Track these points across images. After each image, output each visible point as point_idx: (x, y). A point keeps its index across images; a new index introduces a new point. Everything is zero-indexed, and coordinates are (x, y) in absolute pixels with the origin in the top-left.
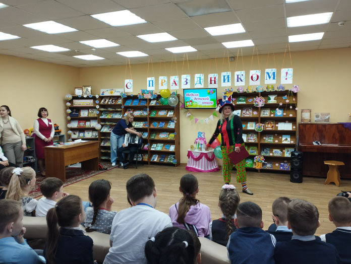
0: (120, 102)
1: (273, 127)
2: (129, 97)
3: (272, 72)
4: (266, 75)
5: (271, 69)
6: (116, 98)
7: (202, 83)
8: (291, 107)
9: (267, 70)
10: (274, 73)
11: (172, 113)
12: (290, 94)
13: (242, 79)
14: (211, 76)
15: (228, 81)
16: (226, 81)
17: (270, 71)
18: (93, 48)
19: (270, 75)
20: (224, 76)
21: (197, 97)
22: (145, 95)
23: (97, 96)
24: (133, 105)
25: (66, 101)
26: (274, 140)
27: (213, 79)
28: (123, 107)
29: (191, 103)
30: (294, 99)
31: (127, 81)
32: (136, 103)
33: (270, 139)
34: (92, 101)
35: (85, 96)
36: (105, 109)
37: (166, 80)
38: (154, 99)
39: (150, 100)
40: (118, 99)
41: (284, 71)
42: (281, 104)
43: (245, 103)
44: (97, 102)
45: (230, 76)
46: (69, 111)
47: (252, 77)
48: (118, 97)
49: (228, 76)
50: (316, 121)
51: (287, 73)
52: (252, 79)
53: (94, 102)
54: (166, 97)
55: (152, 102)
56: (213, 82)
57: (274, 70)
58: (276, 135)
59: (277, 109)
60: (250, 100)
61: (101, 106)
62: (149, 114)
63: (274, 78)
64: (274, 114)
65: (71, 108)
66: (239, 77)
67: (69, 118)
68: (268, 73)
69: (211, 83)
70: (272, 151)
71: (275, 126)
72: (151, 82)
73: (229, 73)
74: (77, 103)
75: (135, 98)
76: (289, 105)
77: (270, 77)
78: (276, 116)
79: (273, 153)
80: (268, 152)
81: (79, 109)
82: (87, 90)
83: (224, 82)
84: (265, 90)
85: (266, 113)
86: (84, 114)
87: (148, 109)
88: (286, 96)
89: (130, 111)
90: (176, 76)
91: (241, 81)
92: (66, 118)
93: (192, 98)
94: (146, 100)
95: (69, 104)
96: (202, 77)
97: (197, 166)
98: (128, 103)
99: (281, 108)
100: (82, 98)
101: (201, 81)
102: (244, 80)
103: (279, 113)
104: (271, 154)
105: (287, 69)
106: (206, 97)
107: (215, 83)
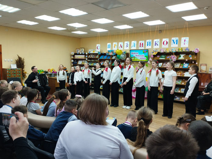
0: (97, 57)
1: (181, 74)
2: (102, 54)
3: (176, 40)
4: (172, 41)
5: (175, 38)
6: (96, 55)
7: (136, 46)
8: (193, 62)
9: (173, 39)
10: (177, 40)
11: (123, 64)
12: (193, 53)
13: (158, 44)
14: (141, 42)
15: (150, 45)
16: (149, 45)
17: (175, 39)
18: (76, 27)
19: (175, 41)
20: (148, 42)
21: (137, 55)
22: (109, 53)
23: (87, 53)
24: (104, 58)
25: (71, 56)
26: (181, 83)
27: (141, 44)
28: (98, 59)
29: (134, 58)
30: (195, 57)
31: (97, 45)
32: (105, 57)
33: (179, 82)
34: (84, 56)
35: (81, 53)
36: (90, 61)
37: (117, 44)
38: (114, 55)
39: (112, 56)
40: (97, 55)
41: (183, 39)
42: (187, 60)
43: (164, 59)
44: (87, 56)
45: (151, 42)
46: (73, 61)
47: (163, 43)
48: (97, 54)
49: (150, 42)
50: (210, 72)
51: (185, 40)
52: (164, 44)
53: (85, 57)
54: (119, 54)
55: (113, 57)
56: (141, 46)
57: (177, 38)
58: (184, 80)
59: (184, 63)
60: (168, 57)
61: (89, 59)
62: (111, 64)
63: (177, 44)
64: (182, 66)
65: (74, 59)
66: (156, 43)
67: (72, 64)
68: (173, 40)
69: (140, 47)
70: (180, 89)
71: (183, 74)
72: (109, 46)
73: (150, 41)
74: (77, 57)
75: (105, 54)
76: (192, 61)
77: (174, 43)
78: (183, 68)
79: (181, 91)
80: (178, 90)
81: (78, 60)
82: (82, 50)
83: (148, 46)
84: (177, 51)
85: (177, 65)
86: (80, 63)
87: (111, 61)
88: (190, 55)
89: (102, 62)
90: (122, 42)
91: (157, 45)
92: (71, 64)
93: (134, 55)
94: (110, 56)
95: (72, 57)
96: (136, 43)
97: (134, 95)
98: (102, 58)
99: (187, 62)
100: (79, 54)
101: (135, 45)
102: (159, 45)
103: (186, 66)
104: (179, 92)
105: (185, 38)
106: (142, 55)
107: (142, 46)
